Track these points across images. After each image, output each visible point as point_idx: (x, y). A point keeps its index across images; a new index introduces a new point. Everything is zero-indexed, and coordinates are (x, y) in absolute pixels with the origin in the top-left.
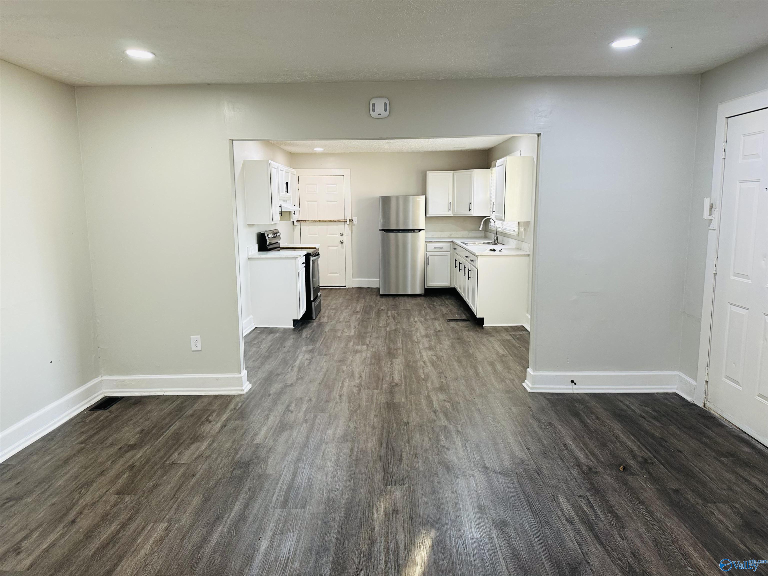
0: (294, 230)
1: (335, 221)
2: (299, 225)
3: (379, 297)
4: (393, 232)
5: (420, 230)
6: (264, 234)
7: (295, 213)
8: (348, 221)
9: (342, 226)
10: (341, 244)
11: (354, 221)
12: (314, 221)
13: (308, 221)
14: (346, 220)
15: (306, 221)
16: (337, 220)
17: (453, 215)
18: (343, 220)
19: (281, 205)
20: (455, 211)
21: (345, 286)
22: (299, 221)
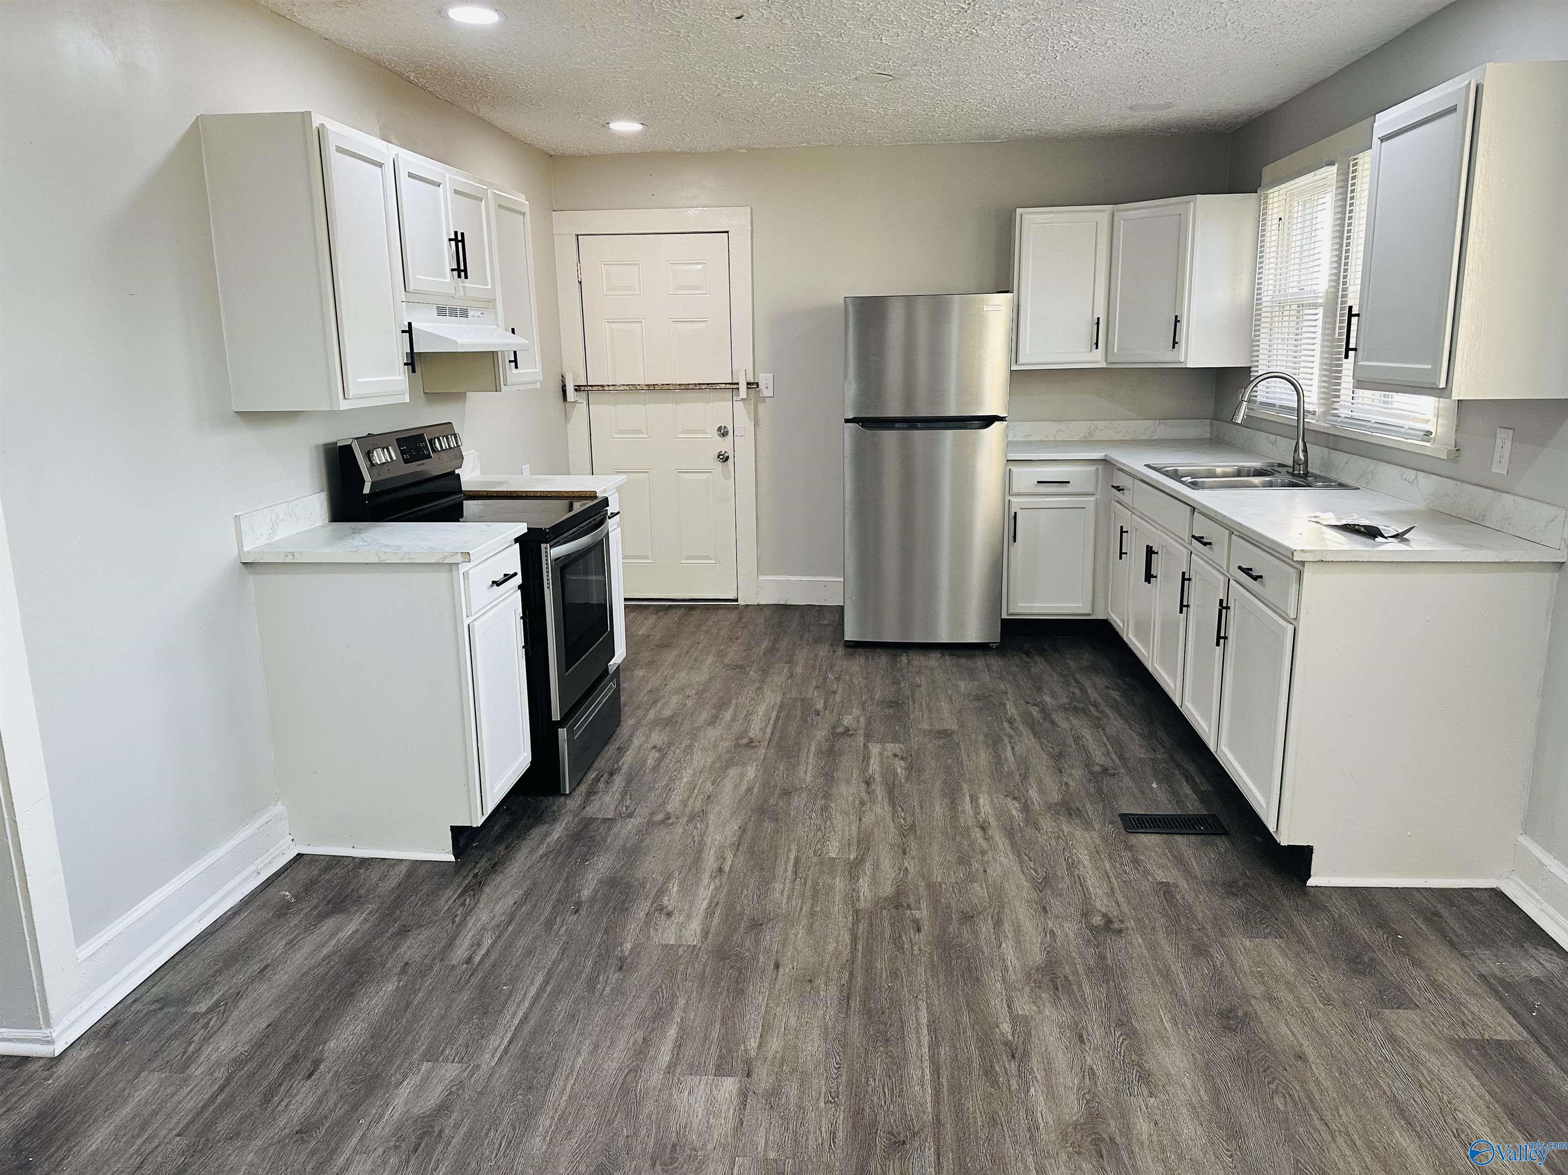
0: (567, 416)
1: (698, 387)
2: (585, 403)
3: (841, 651)
4: (893, 428)
5: (988, 421)
6: (349, 447)
7: (515, 361)
8: (743, 387)
9: (724, 403)
10: (719, 465)
11: (762, 386)
12: (634, 388)
13: (611, 388)
14: (738, 384)
15: (607, 388)
16: (708, 384)
17: (1107, 363)
18: (726, 384)
19: (410, 324)
20: (1115, 351)
21: (736, 600)
22: (583, 388)
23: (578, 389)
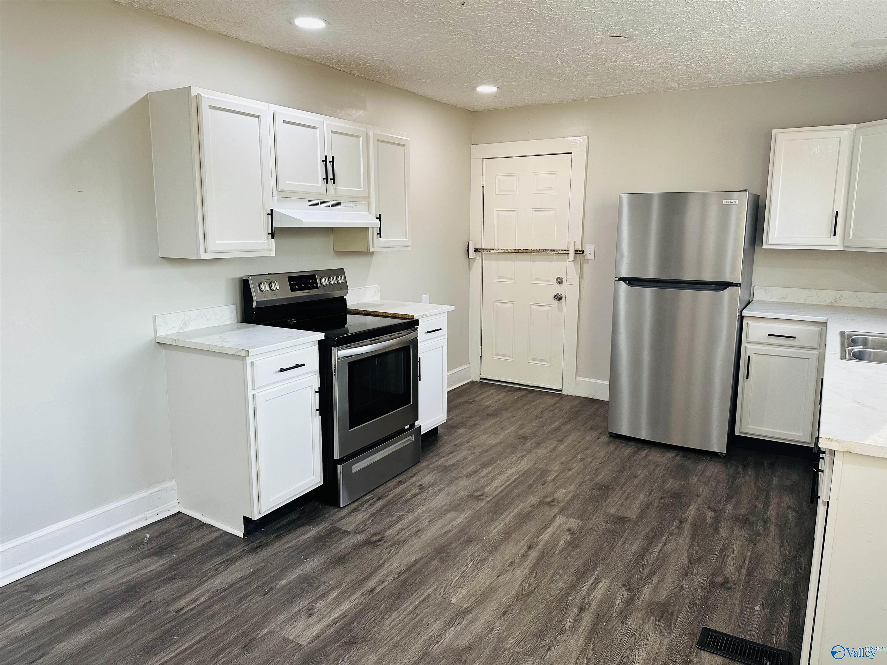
0: (470, 267)
2: (481, 259)
4: (650, 286)
5: (724, 285)
6: (248, 280)
7: (380, 234)
8: (572, 253)
9: (560, 263)
10: (557, 302)
11: (586, 252)
12: (507, 251)
13: (494, 251)
14: (568, 250)
15: (492, 251)
16: (551, 250)
17: (844, 247)
18: (562, 250)
19: (272, 210)
20: (850, 238)
21: (561, 391)
22: (479, 250)
23: (476, 250)
